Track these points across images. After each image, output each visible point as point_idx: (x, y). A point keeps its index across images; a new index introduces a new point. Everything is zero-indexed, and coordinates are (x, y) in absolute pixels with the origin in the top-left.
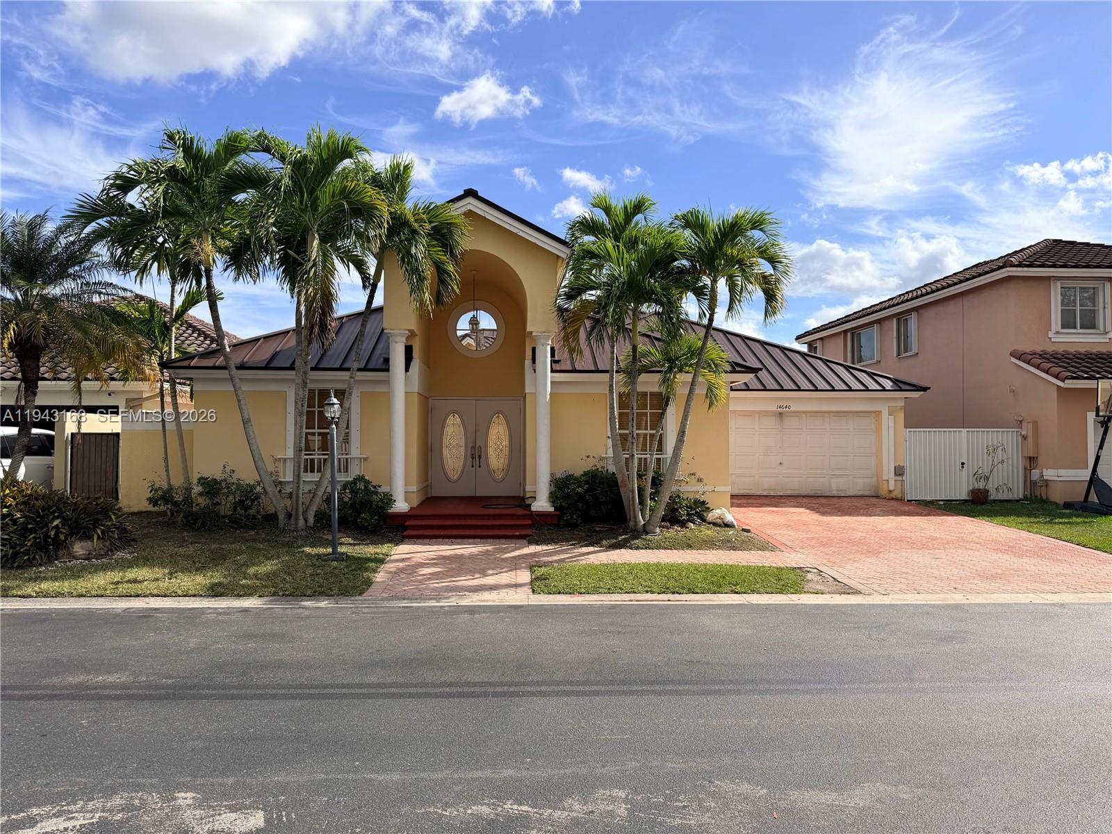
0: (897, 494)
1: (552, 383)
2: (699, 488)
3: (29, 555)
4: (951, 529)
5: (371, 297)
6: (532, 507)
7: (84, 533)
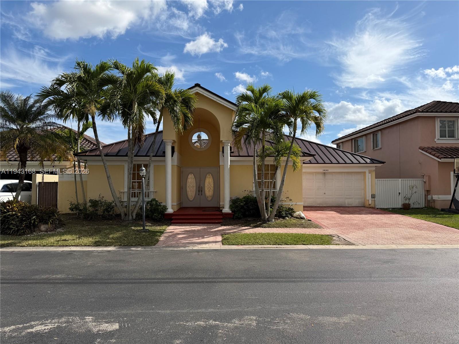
0: (372, 205)
1: (230, 161)
2: (290, 203)
3: (23, 230)
4: (394, 219)
5: (158, 127)
6: (223, 211)
7: (45, 221)
